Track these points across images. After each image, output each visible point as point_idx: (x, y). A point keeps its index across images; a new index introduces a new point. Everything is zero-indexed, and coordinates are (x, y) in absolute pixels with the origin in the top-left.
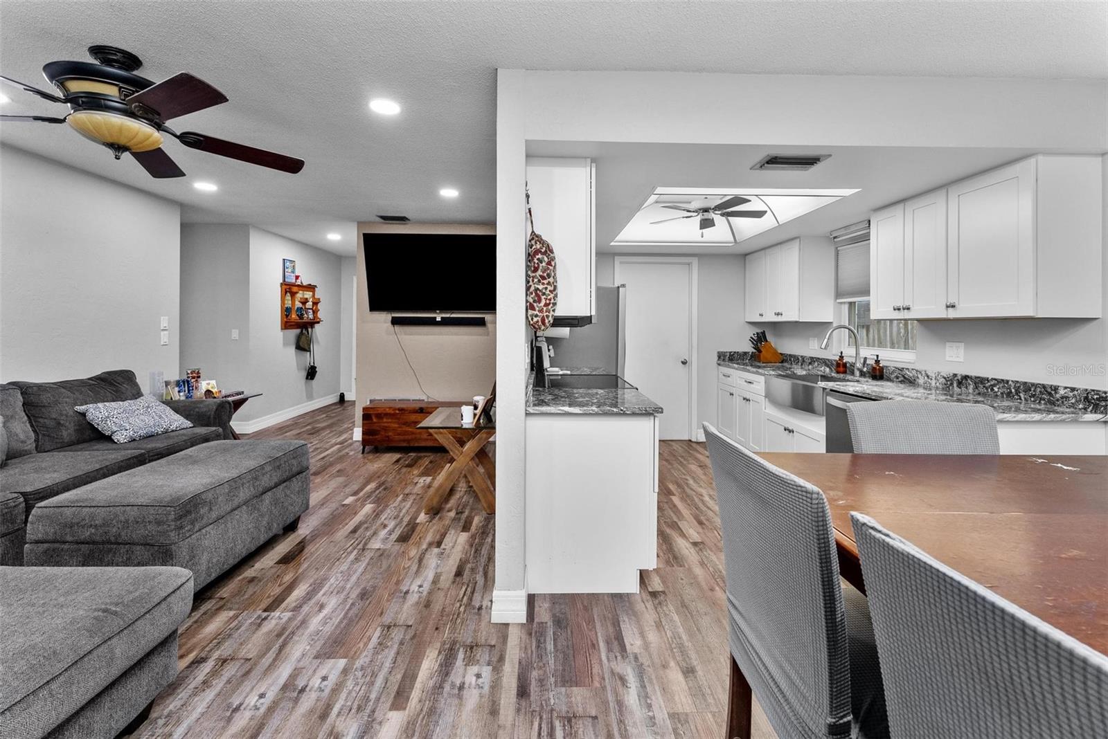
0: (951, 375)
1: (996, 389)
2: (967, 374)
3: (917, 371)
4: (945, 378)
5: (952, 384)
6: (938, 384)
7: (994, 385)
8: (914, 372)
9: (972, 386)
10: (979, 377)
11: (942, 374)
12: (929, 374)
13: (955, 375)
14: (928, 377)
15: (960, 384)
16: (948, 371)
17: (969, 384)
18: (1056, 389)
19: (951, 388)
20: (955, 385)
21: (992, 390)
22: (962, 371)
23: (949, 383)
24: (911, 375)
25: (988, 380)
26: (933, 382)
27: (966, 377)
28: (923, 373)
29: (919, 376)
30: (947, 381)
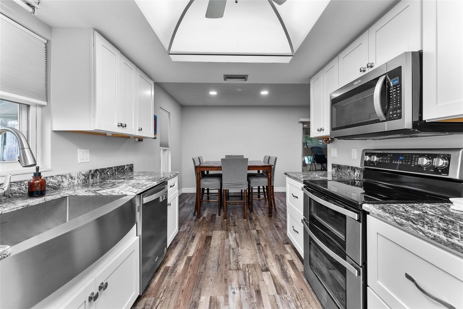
0: (88, 171)
1: (108, 173)
2: (96, 169)
3: (62, 176)
4: (84, 175)
5: (88, 178)
6: (79, 181)
7: (107, 172)
8: (59, 178)
9: (99, 175)
10: (102, 169)
11: (82, 173)
12: (73, 175)
13: (91, 171)
14: (72, 178)
15: (93, 176)
16: (85, 170)
17: (98, 174)
18: (124, 166)
19: (88, 180)
20: (90, 178)
21: (107, 174)
22: (94, 168)
23: (86, 178)
24: (56, 181)
25: (105, 169)
26: (76, 182)
27: (96, 171)
28: (68, 176)
29: (64, 180)
30: (85, 177)
